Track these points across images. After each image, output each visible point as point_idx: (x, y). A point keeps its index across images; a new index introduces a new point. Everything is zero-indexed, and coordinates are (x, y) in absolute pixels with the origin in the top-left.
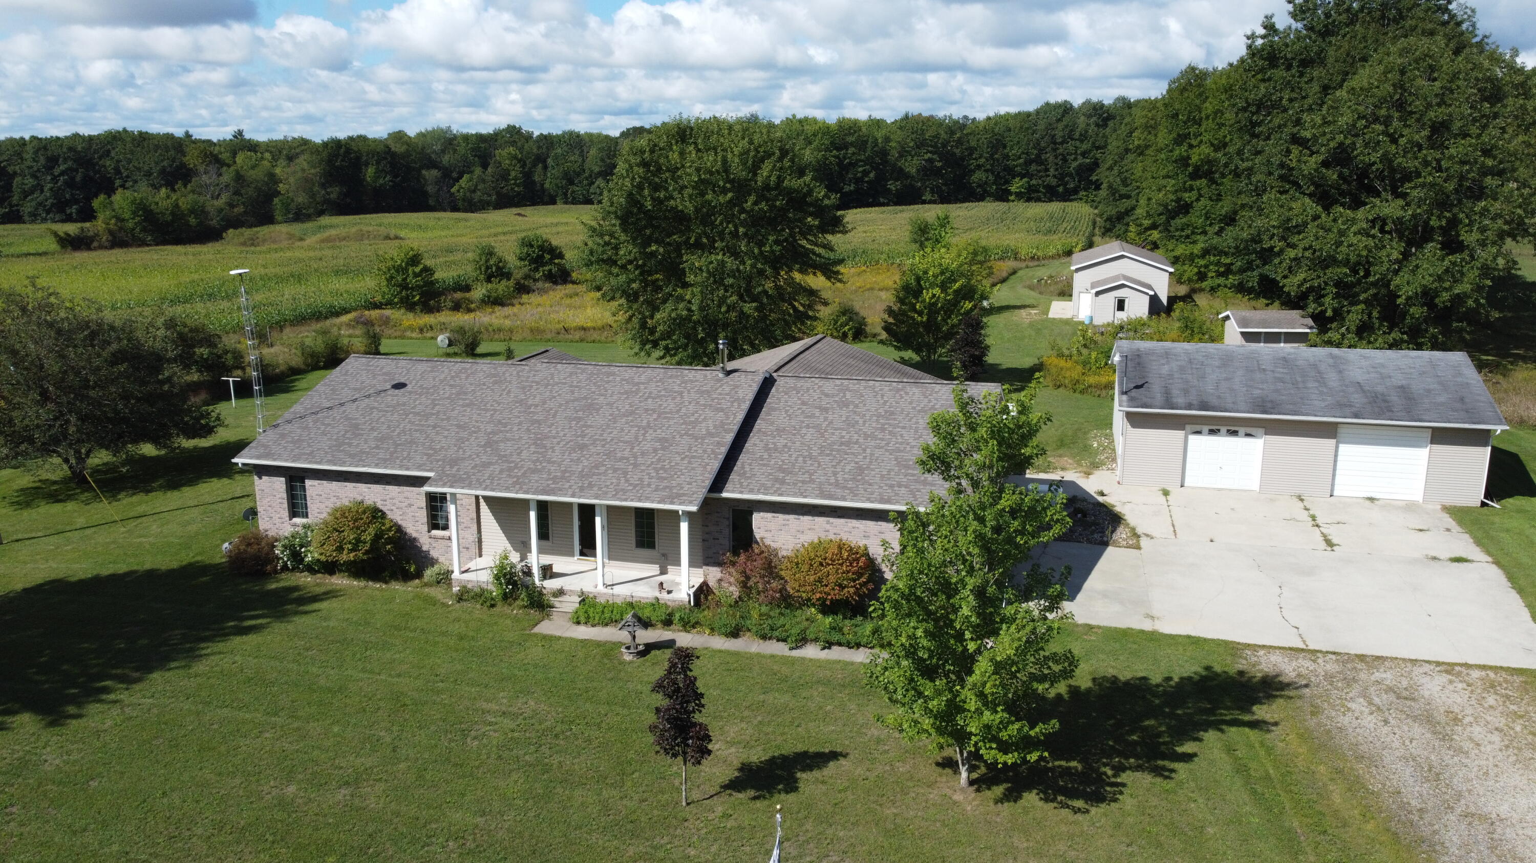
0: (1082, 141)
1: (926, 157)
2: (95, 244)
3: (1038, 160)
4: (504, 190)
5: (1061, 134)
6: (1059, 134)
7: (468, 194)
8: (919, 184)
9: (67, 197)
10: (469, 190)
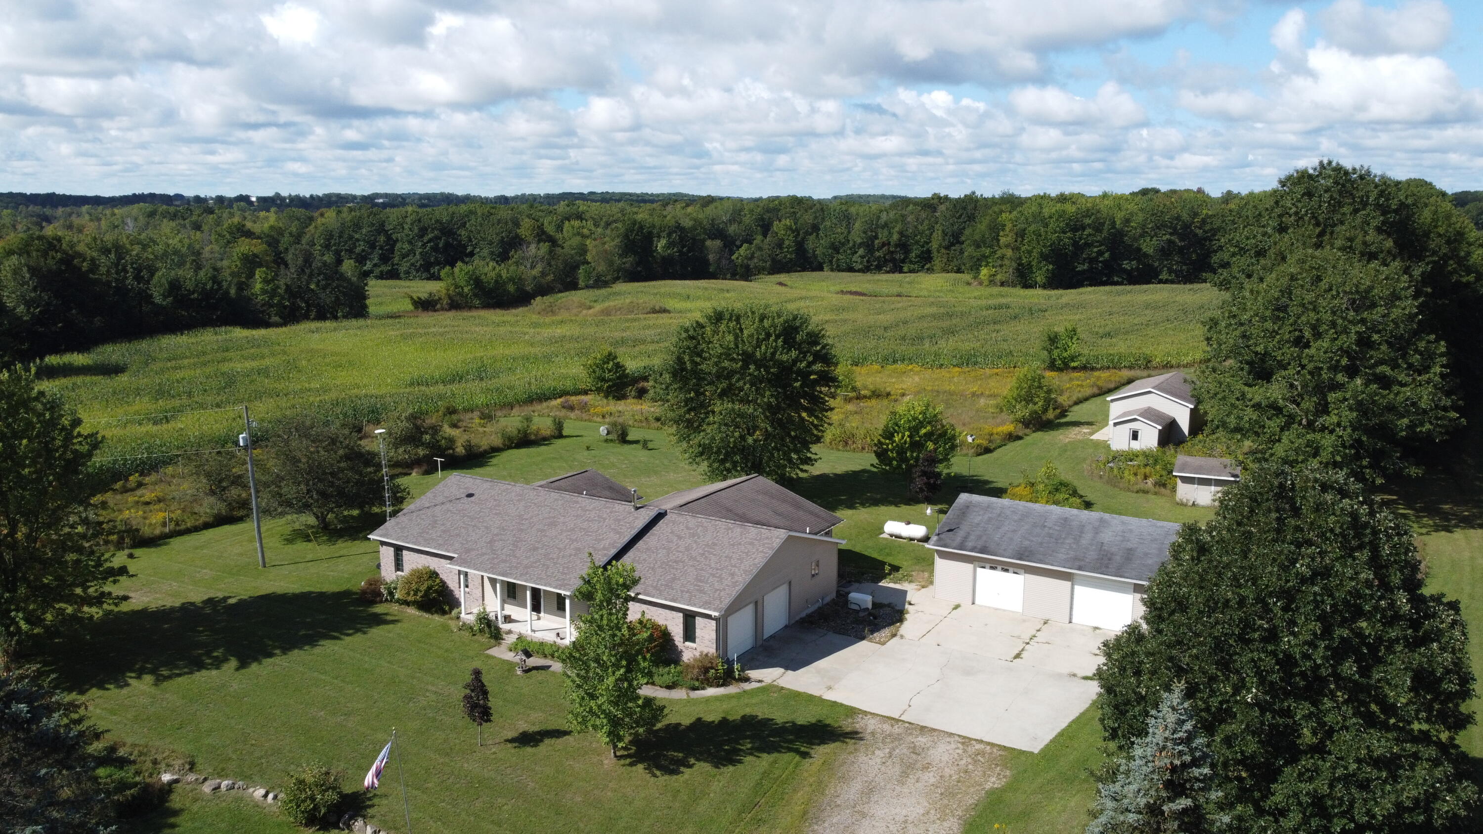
1: (1165, 238)
4: (779, 257)
7: (745, 262)
8: (1156, 264)
9: (432, 259)
10: (746, 258)
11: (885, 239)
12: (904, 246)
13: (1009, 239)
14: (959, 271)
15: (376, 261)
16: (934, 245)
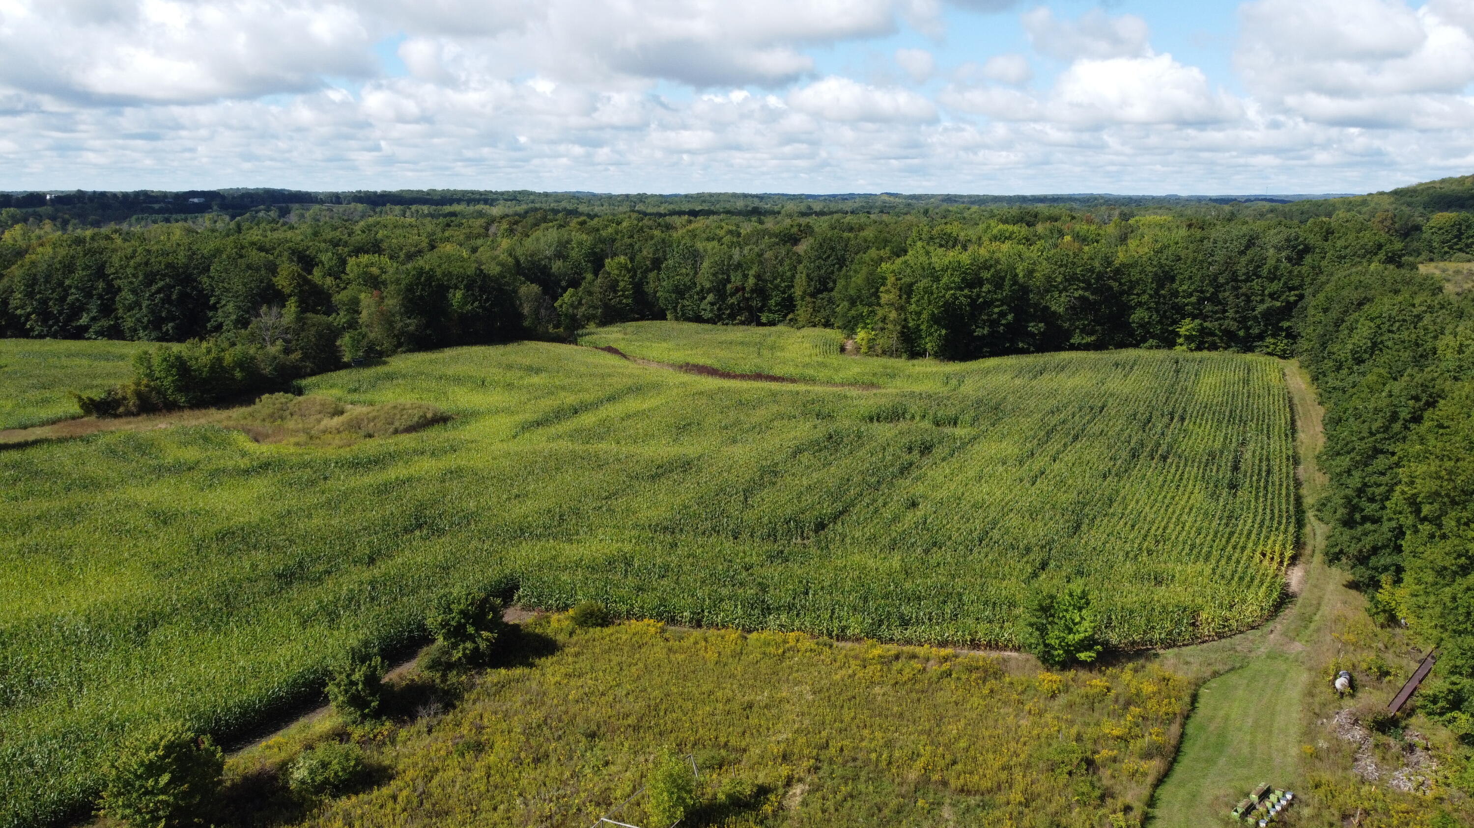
0: (1272, 280)
1: (1076, 295)
2: (121, 409)
3: (1214, 299)
4: (612, 303)
5: (1244, 270)
6: (1241, 271)
7: (571, 310)
8: (1067, 325)
9: (163, 315)
10: (572, 305)
11: (739, 284)
12: (761, 291)
13: (892, 296)
14: (827, 324)
15: (94, 313)
16: (798, 292)
